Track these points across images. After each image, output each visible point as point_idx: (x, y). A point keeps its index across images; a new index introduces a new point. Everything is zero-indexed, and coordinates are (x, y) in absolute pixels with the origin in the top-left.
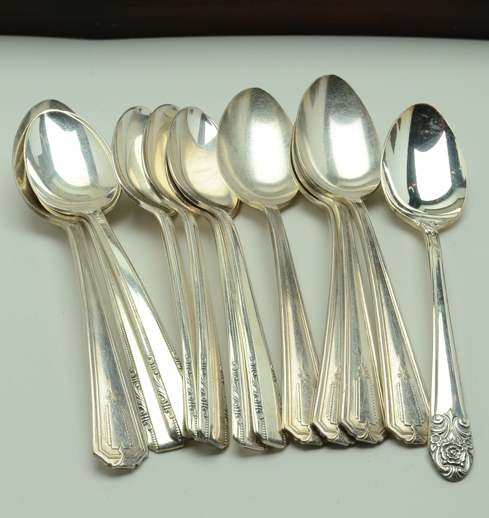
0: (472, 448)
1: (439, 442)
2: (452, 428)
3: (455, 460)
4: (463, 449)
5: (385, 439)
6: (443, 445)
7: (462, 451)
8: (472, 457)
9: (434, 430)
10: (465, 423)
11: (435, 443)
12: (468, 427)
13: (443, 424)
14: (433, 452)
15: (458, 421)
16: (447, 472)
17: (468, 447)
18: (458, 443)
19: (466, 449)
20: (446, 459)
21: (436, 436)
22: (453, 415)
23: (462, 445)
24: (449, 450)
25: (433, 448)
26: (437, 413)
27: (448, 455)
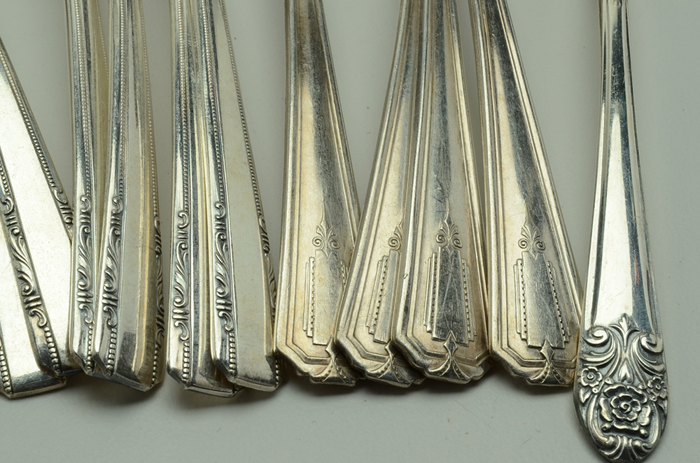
0: (666, 398)
1: (597, 383)
2: (626, 355)
3: (629, 423)
4: (646, 400)
5: (486, 375)
6: (606, 391)
7: (644, 405)
8: (665, 417)
9: (589, 359)
10: (654, 345)
11: (588, 386)
12: (660, 354)
13: (607, 347)
14: (584, 405)
15: (639, 341)
16: (612, 447)
17: (657, 395)
18: (636, 387)
19: (652, 398)
20: (609, 420)
21: (591, 370)
22: (629, 327)
23: (644, 390)
24: (617, 402)
25: (584, 395)
26: (597, 322)
27: (614, 411)
